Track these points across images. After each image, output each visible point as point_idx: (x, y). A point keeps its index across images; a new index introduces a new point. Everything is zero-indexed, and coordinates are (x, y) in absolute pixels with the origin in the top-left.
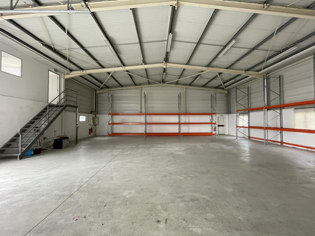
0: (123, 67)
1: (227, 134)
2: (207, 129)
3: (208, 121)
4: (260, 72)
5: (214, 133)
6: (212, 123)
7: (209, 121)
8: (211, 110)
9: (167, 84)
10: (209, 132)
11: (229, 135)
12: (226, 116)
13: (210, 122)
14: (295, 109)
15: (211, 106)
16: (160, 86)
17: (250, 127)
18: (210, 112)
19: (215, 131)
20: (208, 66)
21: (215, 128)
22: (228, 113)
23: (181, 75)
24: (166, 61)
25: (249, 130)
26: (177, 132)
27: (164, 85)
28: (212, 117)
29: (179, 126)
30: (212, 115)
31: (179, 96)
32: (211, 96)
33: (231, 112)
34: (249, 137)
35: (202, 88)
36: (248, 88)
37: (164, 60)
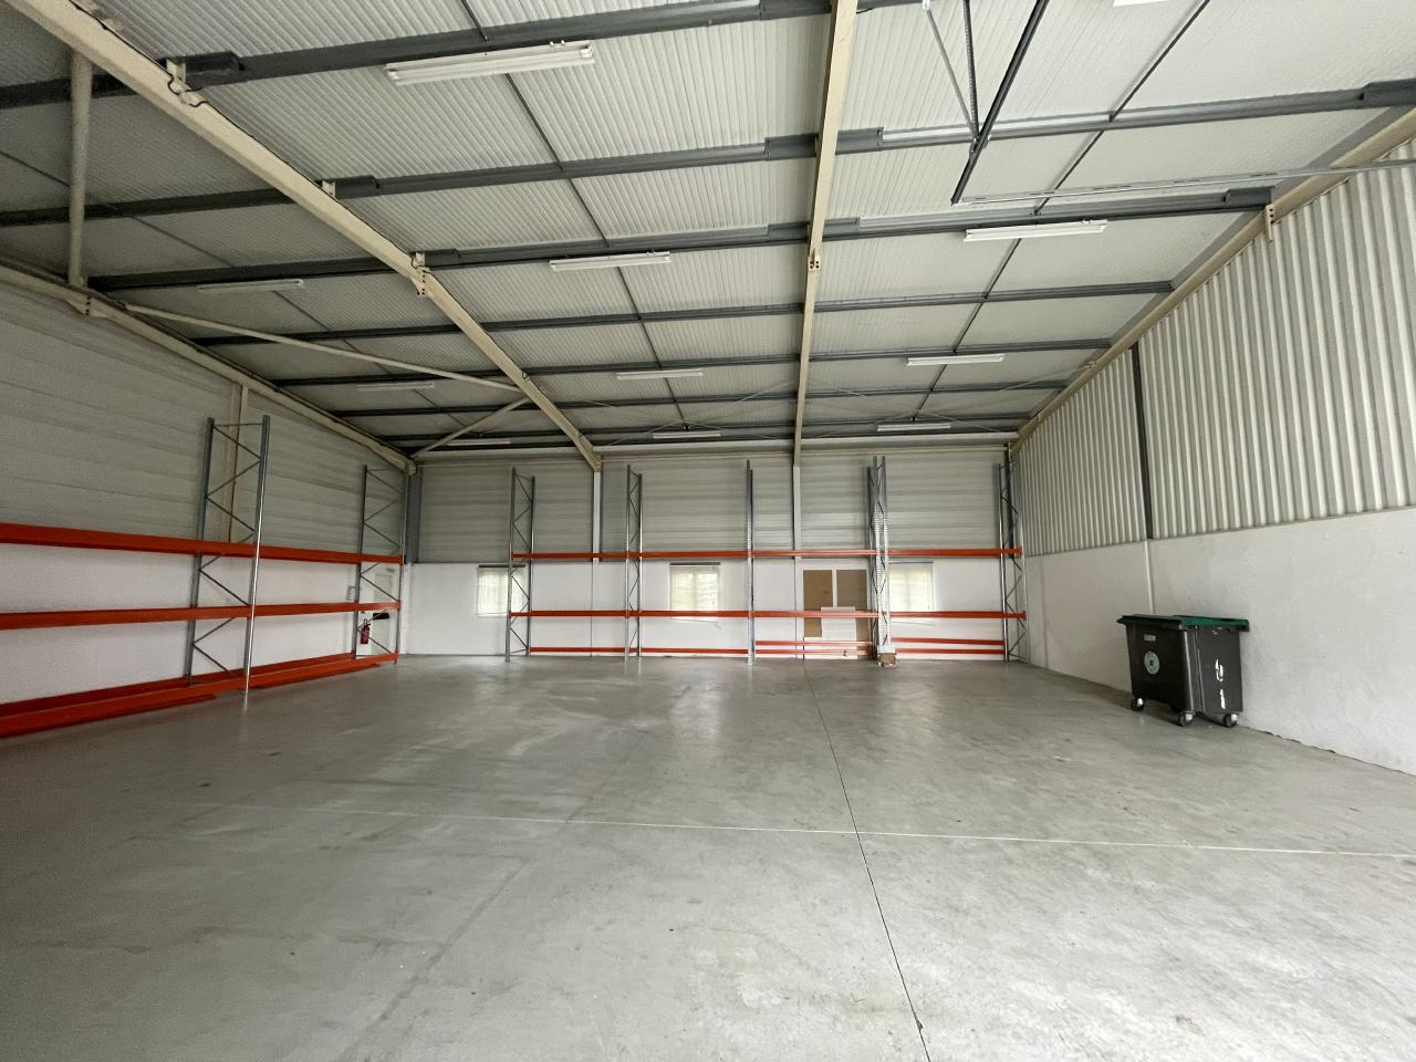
1: (402, 650)
2: (328, 638)
3: (339, 595)
4: (597, 448)
5: (364, 651)
6: (355, 607)
7: (340, 598)
8: (356, 537)
9: (138, 316)
10: (338, 651)
13: (348, 598)
14: (672, 564)
15: (357, 520)
17: (531, 614)
18: (351, 549)
19: (364, 642)
20: (531, 372)
21: (366, 627)
22: (410, 557)
23: (342, 332)
24: (435, 262)
25: (529, 621)
26: (175, 671)
27: (100, 310)
28: (359, 576)
29: (191, 629)
30: (365, 565)
31: (211, 425)
32: (366, 470)
33: (422, 555)
34: (528, 649)
35: (327, 421)
36: (533, 480)
37: (429, 254)
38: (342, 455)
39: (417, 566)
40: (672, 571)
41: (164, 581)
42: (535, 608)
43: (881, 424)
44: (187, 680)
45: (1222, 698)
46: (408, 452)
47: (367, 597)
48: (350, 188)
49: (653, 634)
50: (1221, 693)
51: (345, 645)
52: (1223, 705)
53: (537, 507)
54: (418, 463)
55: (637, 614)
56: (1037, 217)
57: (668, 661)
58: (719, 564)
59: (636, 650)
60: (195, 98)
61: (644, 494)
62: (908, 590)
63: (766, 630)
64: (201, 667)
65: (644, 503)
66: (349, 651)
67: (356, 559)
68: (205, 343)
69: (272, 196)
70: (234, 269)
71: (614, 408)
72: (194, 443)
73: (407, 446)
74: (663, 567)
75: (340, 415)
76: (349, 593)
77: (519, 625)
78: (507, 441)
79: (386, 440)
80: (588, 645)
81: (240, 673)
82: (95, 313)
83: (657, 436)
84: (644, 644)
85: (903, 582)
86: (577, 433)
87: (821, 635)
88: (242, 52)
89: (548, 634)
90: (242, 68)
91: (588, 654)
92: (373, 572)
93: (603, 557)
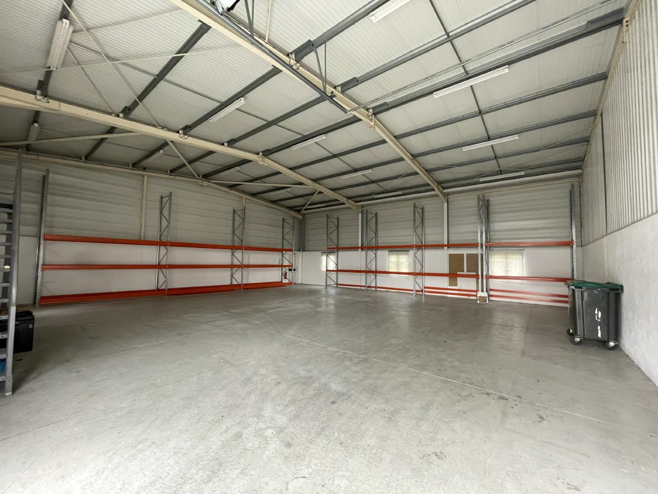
0: (182, 136)
1: (300, 282)
2: (273, 276)
4: (358, 204)
5: (285, 281)
6: (282, 266)
7: (277, 263)
8: (281, 243)
9: (214, 183)
11: (302, 284)
12: (300, 255)
13: (279, 263)
14: (389, 251)
15: (281, 237)
16: (197, 183)
17: (338, 271)
18: (280, 247)
19: (285, 278)
20: (315, 180)
21: (286, 273)
22: (301, 250)
23: (259, 178)
24: (266, 154)
25: (337, 274)
26: (228, 283)
27: (206, 183)
28: (283, 256)
29: (232, 271)
30: (284, 252)
31: (234, 211)
32: (283, 220)
33: (306, 249)
34: (337, 284)
35: (270, 205)
36: (338, 218)
37: (263, 152)
38: (277, 215)
39: (304, 252)
40: (389, 254)
41: (223, 257)
42: (339, 269)
43: (481, 177)
44: (231, 285)
45: (599, 331)
46: (299, 211)
47: (286, 263)
48: (231, 143)
49: (382, 281)
50: (599, 328)
51: (279, 279)
52: (599, 335)
53: (340, 229)
54: (303, 215)
55: (376, 272)
56: (468, 76)
57: (388, 293)
58: (409, 251)
59: (375, 287)
60: (186, 137)
61: (379, 222)
62: (507, 266)
63: (430, 282)
64: (234, 283)
65: (379, 225)
66: (280, 281)
67: (281, 250)
68: (231, 187)
69: (211, 153)
70: (225, 167)
71: (351, 188)
72: (230, 216)
73: (297, 209)
74: (386, 252)
75: (274, 202)
76: (280, 262)
77: (333, 275)
78: (324, 205)
79: (291, 208)
80: (359, 285)
81: (241, 285)
82: (205, 184)
83: (376, 197)
84: (378, 285)
85: (504, 260)
86: (345, 199)
87: (457, 286)
88: (189, 124)
89: (344, 279)
90: (190, 127)
91: (359, 288)
92: (287, 255)
93: (363, 248)
